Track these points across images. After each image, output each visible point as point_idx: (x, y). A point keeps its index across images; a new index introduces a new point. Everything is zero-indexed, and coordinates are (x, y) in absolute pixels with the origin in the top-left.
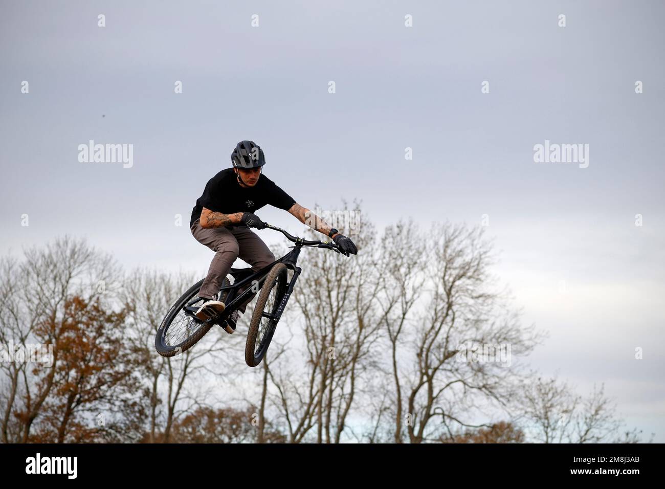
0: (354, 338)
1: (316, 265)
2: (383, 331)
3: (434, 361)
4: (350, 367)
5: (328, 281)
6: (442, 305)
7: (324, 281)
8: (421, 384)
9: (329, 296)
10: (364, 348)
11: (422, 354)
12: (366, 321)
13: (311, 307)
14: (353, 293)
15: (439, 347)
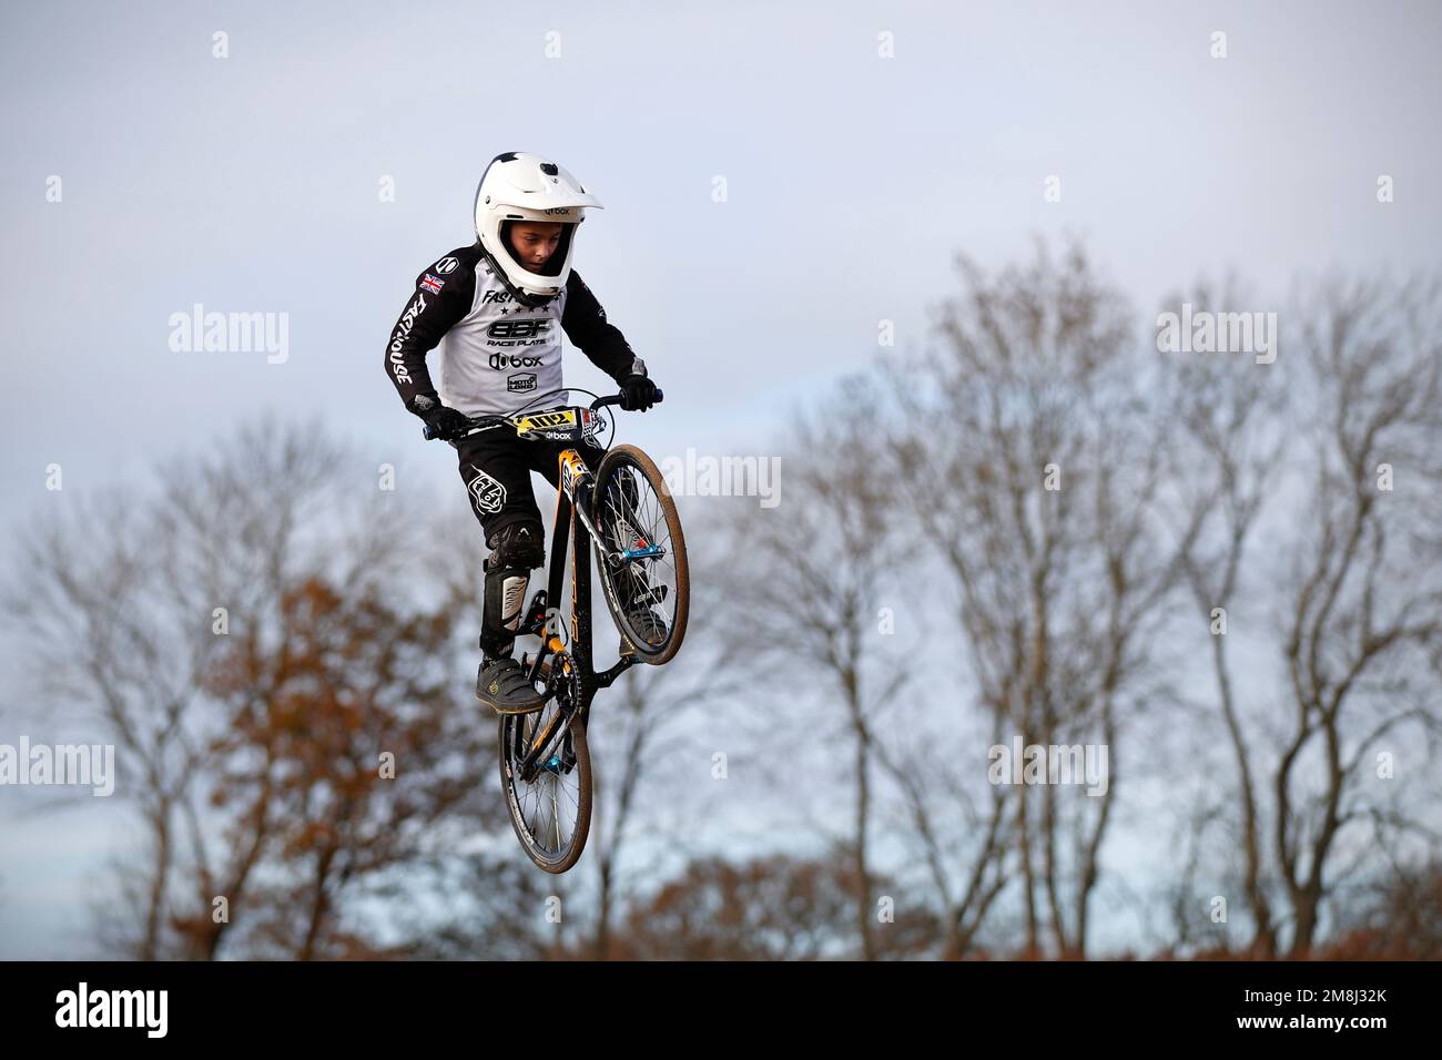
0: (1101, 622)
1: (973, 424)
2: (1181, 595)
3: (1336, 663)
4: (1098, 704)
5: (1014, 467)
6: (1343, 505)
7: (999, 468)
8: (1305, 734)
9: (1020, 512)
10: (1134, 646)
11: (1299, 649)
12: (1131, 570)
13: (971, 546)
14: (1086, 495)
15: (1345, 625)
